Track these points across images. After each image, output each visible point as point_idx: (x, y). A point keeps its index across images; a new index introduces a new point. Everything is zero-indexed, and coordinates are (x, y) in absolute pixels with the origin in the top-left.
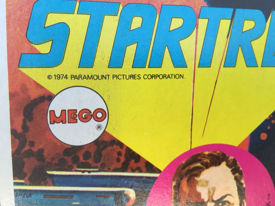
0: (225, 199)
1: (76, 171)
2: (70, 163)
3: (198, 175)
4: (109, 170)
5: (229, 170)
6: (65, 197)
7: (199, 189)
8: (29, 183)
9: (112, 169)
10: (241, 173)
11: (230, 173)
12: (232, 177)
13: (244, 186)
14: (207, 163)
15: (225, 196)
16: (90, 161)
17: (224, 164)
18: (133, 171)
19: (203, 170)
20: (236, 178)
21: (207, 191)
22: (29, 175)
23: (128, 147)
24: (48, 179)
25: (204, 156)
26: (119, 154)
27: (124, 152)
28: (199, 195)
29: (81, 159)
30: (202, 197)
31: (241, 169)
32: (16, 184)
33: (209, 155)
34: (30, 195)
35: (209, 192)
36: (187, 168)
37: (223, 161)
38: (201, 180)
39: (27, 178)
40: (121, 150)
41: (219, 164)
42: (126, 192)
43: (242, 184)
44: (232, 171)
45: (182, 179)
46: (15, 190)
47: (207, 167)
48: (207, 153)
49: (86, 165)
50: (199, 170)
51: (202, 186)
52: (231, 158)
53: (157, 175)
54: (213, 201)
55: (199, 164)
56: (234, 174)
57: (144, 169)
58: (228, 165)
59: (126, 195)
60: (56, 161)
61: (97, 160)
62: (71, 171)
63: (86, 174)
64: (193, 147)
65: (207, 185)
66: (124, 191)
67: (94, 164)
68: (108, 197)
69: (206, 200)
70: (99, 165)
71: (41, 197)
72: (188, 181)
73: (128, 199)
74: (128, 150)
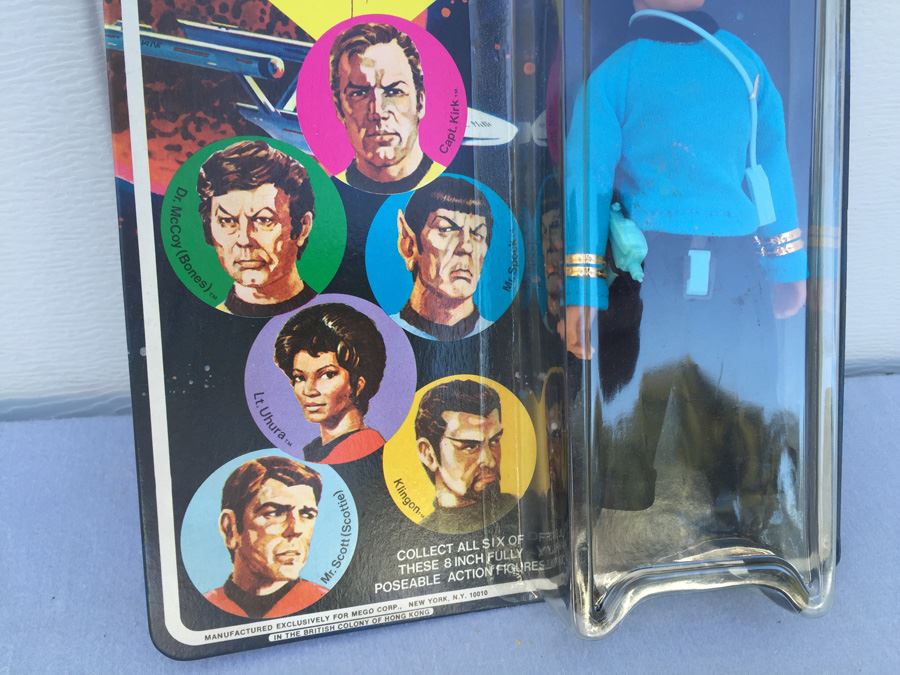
0: (397, 87)
1: (212, 25)
2: (204, 14)
3: (362, 51)
4: (250, 30)
5: (401, 50)
6: (200, 54)
7: (364, 69)
8: (156, 29)
9: (254, 29)
10: (416, 56)
11: (403, 55)
12: (406, 60)
13: (422, 73)
14: (373, 37)
15: (397, 84)
16: (228, 15)
17: (394, 41)
18: (280, 36)
19: (368, 45)
20: (410, 62)
21: (374, 74)
22: (156, 20)
23: (273, 5)
24: (179, 29)
25: (369, 28)
26: (263, 12)
27: (268, 11)
28: (363, 77)
29: (217, 11)
30: (368, 80)
31: (417, 51)
32: (141, 29)
33: (375, 27)
34: (158, 46)
35: (377, 75)
36: (348, 42)
37: (393, 37)
38: (366, 59)
39: (154, 24)
40: (265, 8)
41: (389, 41)
42: (272, 61)
43: (419, 71)
44: (405, 51)
45: (341, 54)
46: (141, 36)
47: (373, 43)
48: (372, 25)
49: (222, 20)
50: (363, 46)
51: (368, 66)
52: (404, 35)
53: (310, 45)
54: (382, 87)
55: (362, 38)
56: (408, 56)
57: (293, 34)
58: (399, 43)
59: (273, 65)
60: (187, 9)
61: (236, 16)
62: (205, 23)
63: (224, 30)
64: (355, 15)
65: (373, 66)
66: (269, 59)
67: (232, 20)
68: (251, 63)
69: (373, 85)
70: (238, 21)
71: (171, 49)
72: (350, 57)
73: (276, 70)
74: (274, 9)
